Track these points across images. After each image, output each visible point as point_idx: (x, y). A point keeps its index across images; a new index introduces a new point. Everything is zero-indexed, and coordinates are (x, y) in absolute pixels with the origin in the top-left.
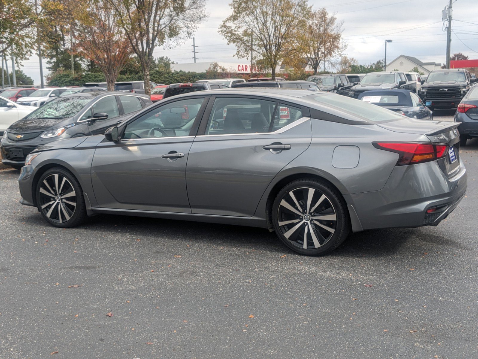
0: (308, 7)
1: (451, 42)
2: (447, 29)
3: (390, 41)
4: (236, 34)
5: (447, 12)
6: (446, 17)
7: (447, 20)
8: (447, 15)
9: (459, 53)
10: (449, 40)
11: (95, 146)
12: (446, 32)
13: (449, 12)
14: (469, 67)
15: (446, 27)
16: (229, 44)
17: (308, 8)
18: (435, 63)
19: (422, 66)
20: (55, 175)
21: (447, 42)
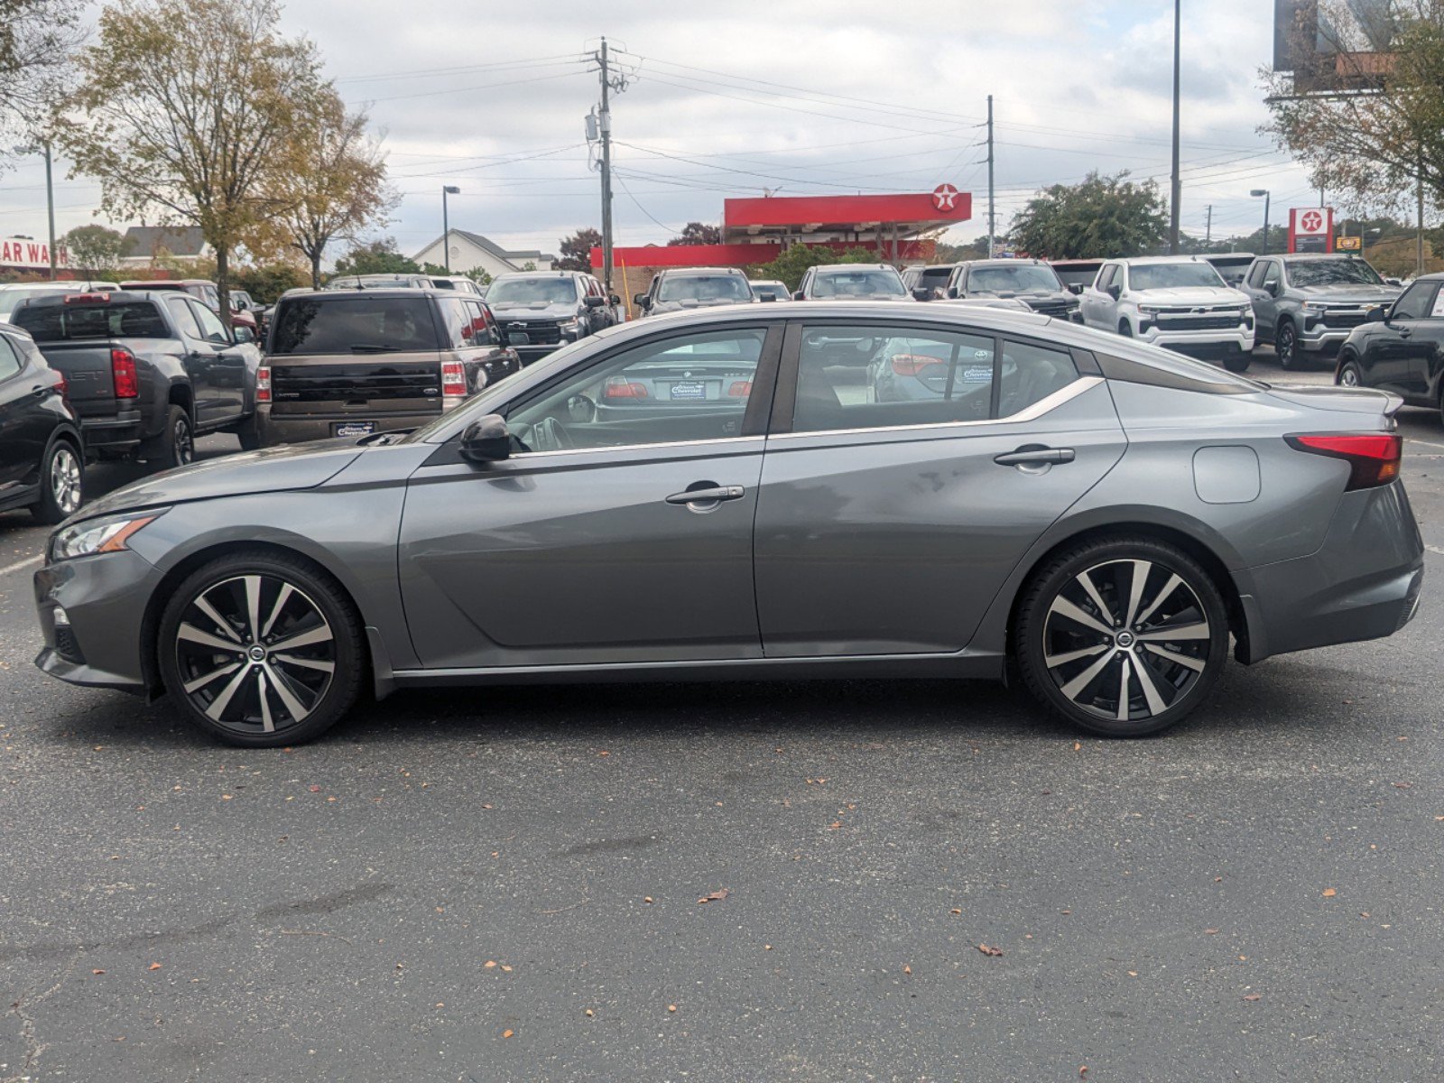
0: (320, 83)
1: (612, 200)
2: (600, 166)
3: (453, 190)
4: (101, 148)
5: (598, 122)
6: (596, 134)
7: (600, 142)
8: (599, 128)
9: (589, 228)
10: (607, 195)
11: (405, 477)
12: (599, 174)
13: (604, 122)
14: (642, 264)
15: (599, 161)
16: (71, 177)
17: (323, 87)
18: (538, 252)
19: (509, 260)
20: (247, 578)
21: (603, 200)
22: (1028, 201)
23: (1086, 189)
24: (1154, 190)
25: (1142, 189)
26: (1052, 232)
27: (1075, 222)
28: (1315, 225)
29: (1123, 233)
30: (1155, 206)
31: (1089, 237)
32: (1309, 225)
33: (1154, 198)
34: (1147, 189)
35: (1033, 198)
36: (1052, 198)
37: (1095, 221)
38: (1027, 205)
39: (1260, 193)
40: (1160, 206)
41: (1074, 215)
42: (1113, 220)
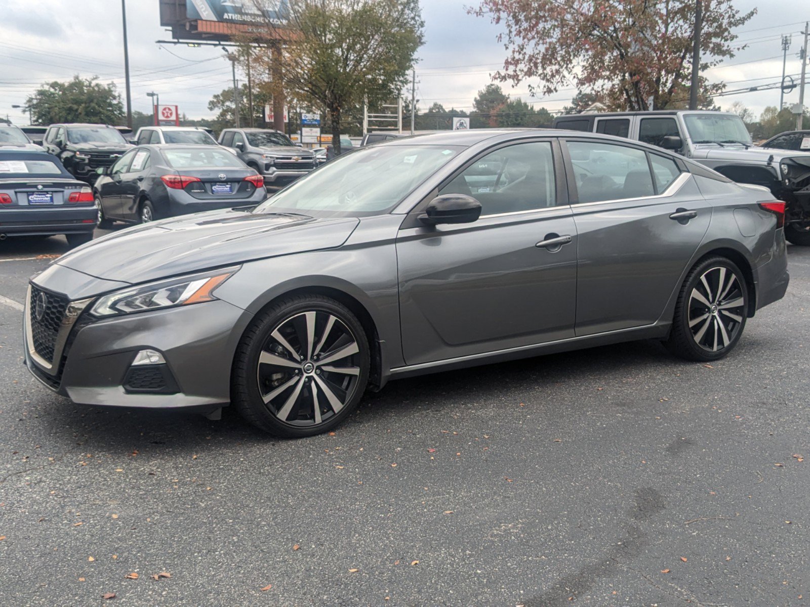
11: (394, 237)
22: (36, 90)
23: (72, 86)
24: (113, 89)
25: (106, 88)
26: (56, 110)
27: (70, 105)
28: (169, 115)
29: (100, 112)
30: (114, 98)
31: (80, 114)
32: (166, 115)
33: (113, 93)
34: (109, 88)
35: (40, 89)
36: (52, 90)
37: (83, 105)
38: (35, 92)
39: (152, 95)
40: (118, 98)
41: (69, 100)
42: (93, 105)
